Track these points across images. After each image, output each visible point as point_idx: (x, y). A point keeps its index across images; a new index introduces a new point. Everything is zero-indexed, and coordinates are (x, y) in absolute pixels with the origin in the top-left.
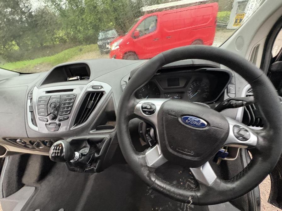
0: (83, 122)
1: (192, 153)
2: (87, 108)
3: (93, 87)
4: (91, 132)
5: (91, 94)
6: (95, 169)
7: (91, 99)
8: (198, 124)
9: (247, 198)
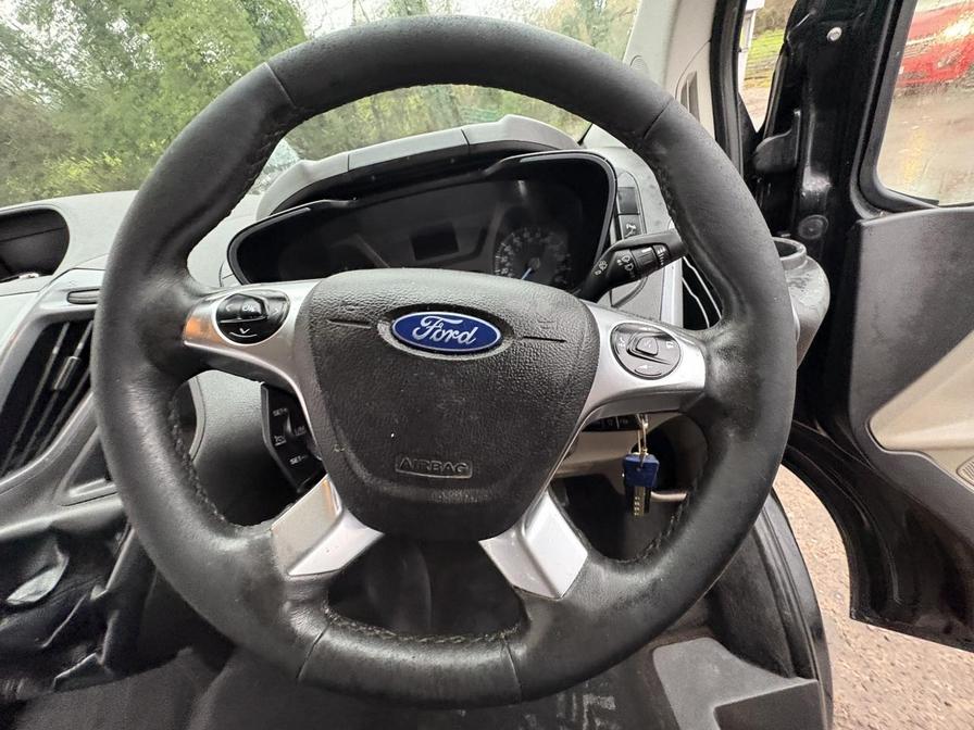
0: (31, 457)
1: (464, 473)
2: (48, 392)
3: (70, 295)
4: (75, 493)
5: (65, 328)
6: (101, 660)
7: (67, 349)
8: (465, 337)
9: (778, 620)
